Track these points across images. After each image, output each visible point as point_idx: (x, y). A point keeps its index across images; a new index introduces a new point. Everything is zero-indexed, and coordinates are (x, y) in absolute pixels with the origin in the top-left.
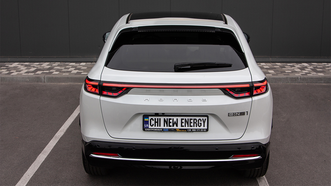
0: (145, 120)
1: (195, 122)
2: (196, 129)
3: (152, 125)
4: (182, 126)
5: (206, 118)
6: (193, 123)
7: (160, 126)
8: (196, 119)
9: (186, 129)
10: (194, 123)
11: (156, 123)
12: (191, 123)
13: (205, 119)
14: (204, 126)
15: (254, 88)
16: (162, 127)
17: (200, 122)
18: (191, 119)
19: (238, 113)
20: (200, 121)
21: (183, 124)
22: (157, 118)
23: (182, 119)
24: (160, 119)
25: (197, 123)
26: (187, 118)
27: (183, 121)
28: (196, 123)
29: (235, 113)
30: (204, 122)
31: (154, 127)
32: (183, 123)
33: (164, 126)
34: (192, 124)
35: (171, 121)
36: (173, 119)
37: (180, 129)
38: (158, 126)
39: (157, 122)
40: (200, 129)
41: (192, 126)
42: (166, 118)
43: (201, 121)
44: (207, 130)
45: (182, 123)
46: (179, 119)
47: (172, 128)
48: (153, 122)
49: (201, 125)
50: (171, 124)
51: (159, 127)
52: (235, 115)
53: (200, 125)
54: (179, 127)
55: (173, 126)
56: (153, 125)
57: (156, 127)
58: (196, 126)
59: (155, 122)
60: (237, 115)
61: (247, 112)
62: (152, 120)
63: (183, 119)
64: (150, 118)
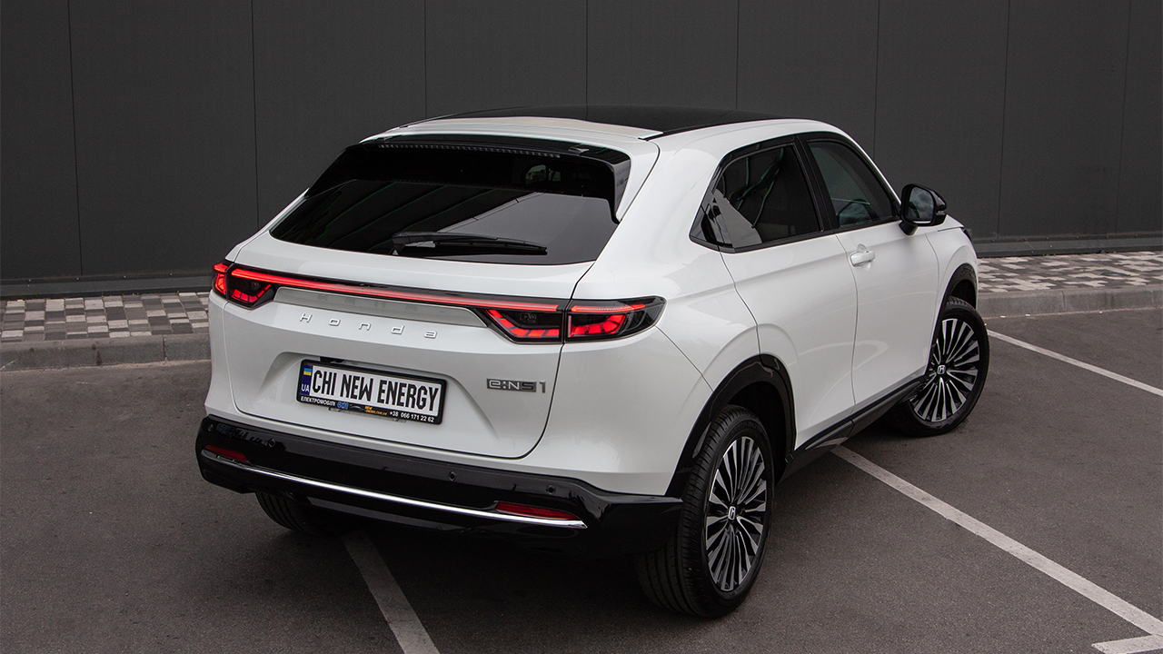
0: (305, 373)
1: (412, 393)
2: (411, 414)
3: (316, 388)
4: (380, 401)
5: (439, 386)
6: (406, 395)
7: (332, 394)
8: (414, 387)
9: (388, 411)
10: (409, 395)
11: (326, 385)
12: (401, 394)
13: (437, 390)
14: (431, 409)
15: (570, 317)
16: (337, 397)
17: (423, 396)
18: (403, 385)
19: (515, 383)
20: (423, 391)
21: (384, 396)
22: (329, 370)
23: (383, 382)
24: (335, 374)
25: (416, 397)
26: (394, 380)
27: (385, 387)
28: (412, 396)
29: (507, 382)
30: (433, 398)
31: (319, 394)
32: (384, 391)
33: (342, 395)
34: (403, 399)
35: (358, 383)
36: (363, 378)
37: (374, 408)
38: (328, 393)
39: (329, 383)
40: (420, 415)
41: (402, 405)
42: (348, 373)
43: (425, 393)
44: (438, 420)
45: (381, 391)
46: (377, 379)
47: (356, 401)
48: (320, 382)
49: (424, 405)
50: (357, 392)
51: (330, 397)
52: (507, 389)
53: (421, 403)
54: (374, 402)
55: (360, 398)
56: (319, 387)
57: (325, 396)
58: (413, 407)
59: (325, 382)
60: (513, 389)
61: (543, 384)
62: (318, 375)
63: (385, 382)
64: (316, 368)
